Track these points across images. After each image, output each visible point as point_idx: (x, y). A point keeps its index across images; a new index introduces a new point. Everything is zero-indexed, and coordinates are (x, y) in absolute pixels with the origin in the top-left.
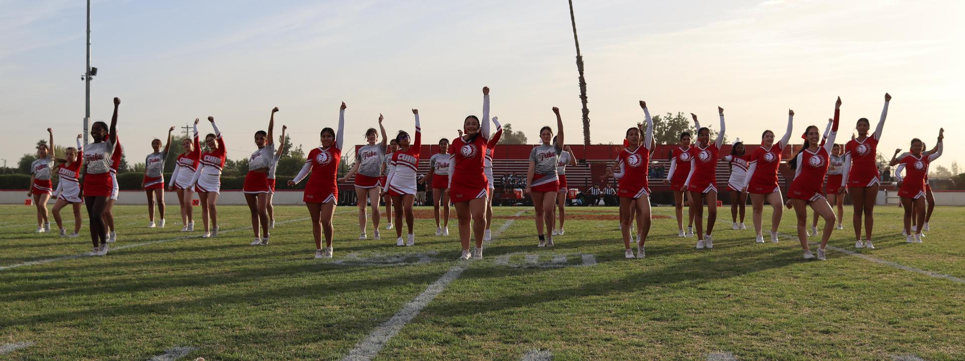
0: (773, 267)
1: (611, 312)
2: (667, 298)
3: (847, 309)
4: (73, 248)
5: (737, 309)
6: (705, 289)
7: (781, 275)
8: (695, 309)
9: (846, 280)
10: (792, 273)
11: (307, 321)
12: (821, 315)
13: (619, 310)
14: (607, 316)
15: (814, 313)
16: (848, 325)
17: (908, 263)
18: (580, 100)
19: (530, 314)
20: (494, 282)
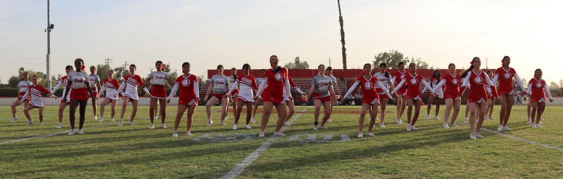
0: (454, 142)
2: (391, 161)
3: (497, 167)
4: (40, 132)
5: (432, 167)
6: (413, 155)
7: (459, 147)
8: (408, 167)
9: (497, 149)
10: (465, 145)
11: (178, 175)
12: (482, 171)
13: (363, 168)
14: (355, 171)
15: (478, 170)
16: (498, 177)
17: (533, 140)
18: (341, 43)
19: (310, 170)
20: (289, 151)
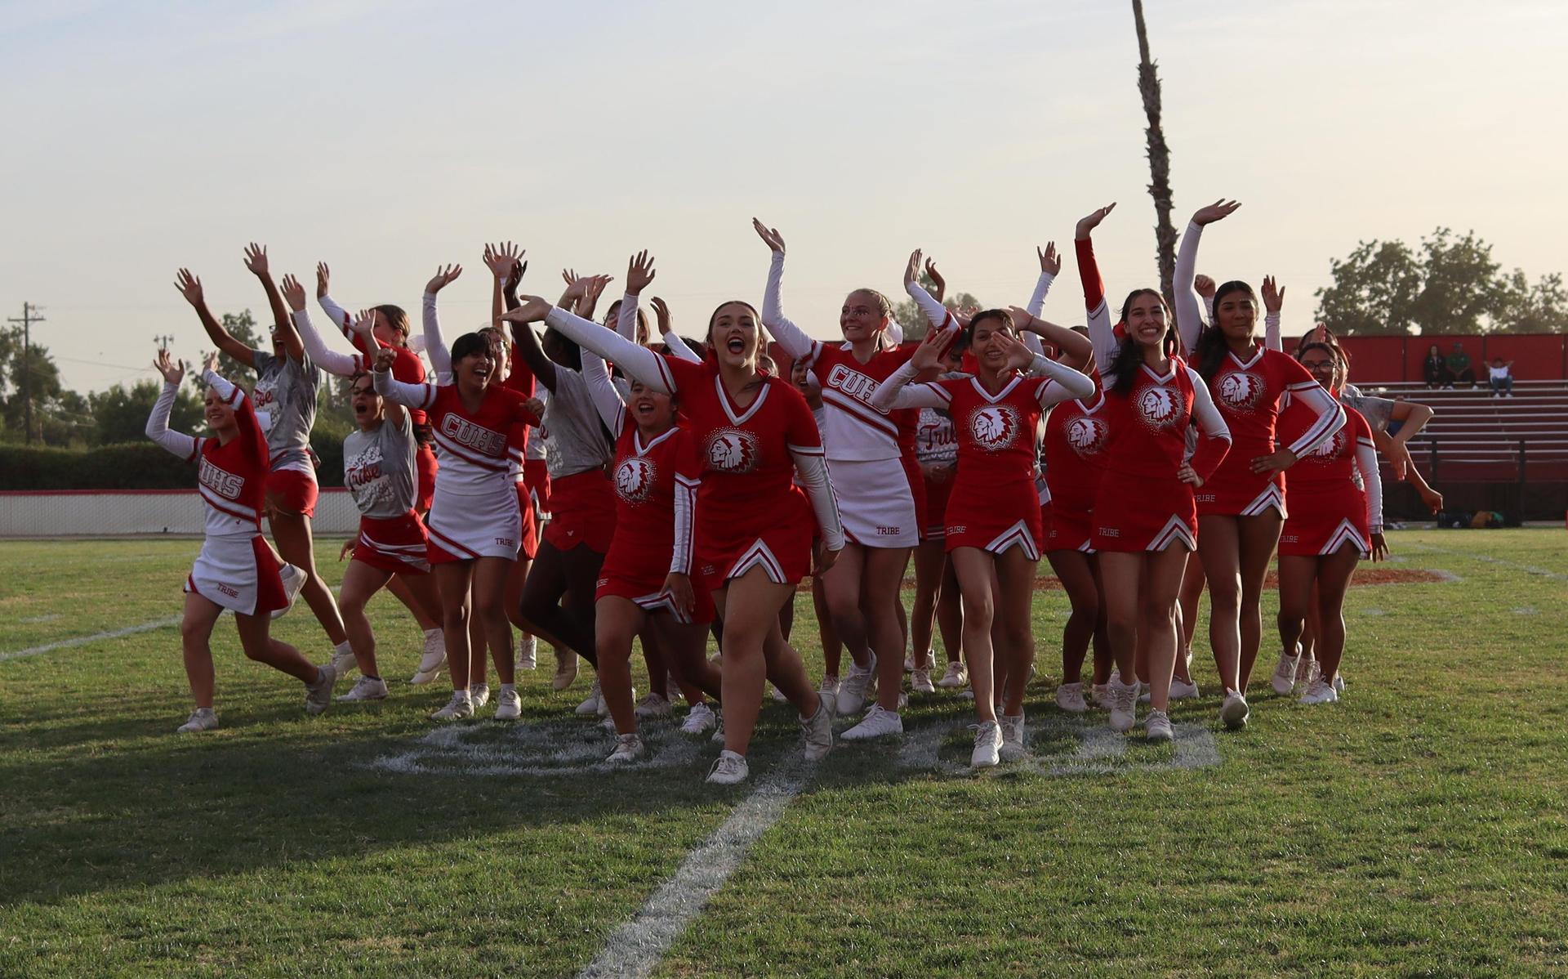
1: (1275, 952)
2: (1452, 893)
14: (1263, 966)
18: (1150, 200)
19: (1017, 963)
20: (894, 832)
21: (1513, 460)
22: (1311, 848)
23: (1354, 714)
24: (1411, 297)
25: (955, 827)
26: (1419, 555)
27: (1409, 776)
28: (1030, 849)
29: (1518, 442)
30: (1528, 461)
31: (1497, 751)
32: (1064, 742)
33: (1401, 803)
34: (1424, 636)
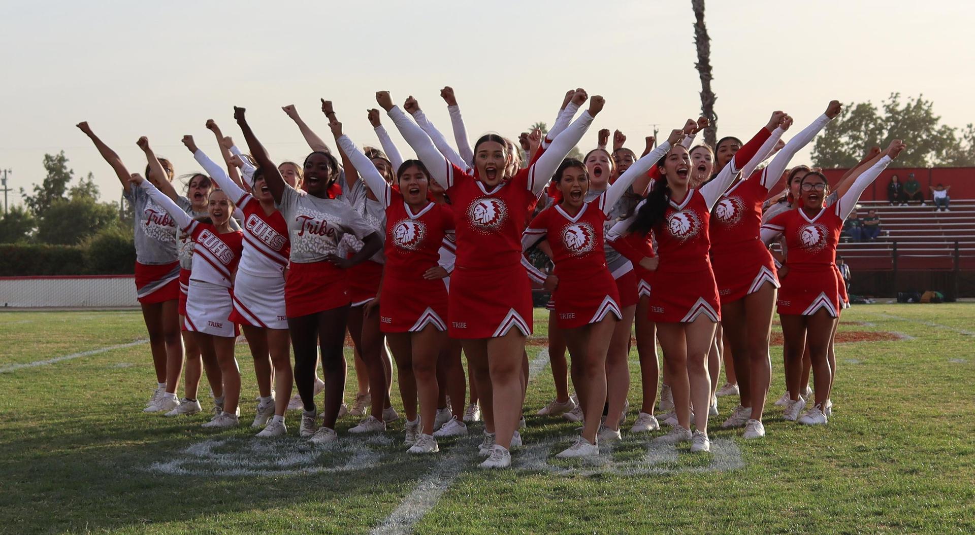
18: (697, 73)
21: (950, 255)
22: (807, 526)
23: (838, 432)
24: (878, 141)
25: (558, 511)
26: (884, 322)
27: (876, 476)
28: (610, 527)
29: (953, 243)
30: (961, 256)
31: (938, 458)
32: (634, 452)
33: (871, 494)
34: (887, 378)
